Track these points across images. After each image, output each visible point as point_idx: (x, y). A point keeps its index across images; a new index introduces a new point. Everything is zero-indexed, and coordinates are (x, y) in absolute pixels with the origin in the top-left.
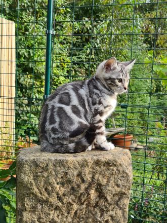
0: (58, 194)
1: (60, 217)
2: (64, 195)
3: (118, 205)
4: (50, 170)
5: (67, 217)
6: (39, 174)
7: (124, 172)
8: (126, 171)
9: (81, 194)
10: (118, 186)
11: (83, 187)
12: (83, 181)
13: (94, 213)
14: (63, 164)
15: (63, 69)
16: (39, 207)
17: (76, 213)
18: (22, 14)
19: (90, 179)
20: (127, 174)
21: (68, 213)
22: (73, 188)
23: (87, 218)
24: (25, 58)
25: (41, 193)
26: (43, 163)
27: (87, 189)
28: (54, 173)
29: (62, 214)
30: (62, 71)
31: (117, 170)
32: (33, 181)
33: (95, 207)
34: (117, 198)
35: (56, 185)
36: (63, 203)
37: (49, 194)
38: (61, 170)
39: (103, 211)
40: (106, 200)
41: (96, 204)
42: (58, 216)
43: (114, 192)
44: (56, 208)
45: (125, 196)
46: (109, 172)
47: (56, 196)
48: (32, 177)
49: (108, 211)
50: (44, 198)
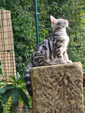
0: (50, 82)
1: (52, 92)
2: (53, 82)
3: (78, 86)
4: (45, 72)
5: (55, 92)
6: (41, 74)
7: (78, 70)
8: (80, 70)
9: (60, 81)
10: (77, 77)
11: (61, 78)
12: (61, 76)
13: (67, 89)
14: (51, 69)
15: (43, 36)
16: (43, 88)
17: (59, 90)
18: (14, 5)
19: (64, 75)
20: (80, 71)
21: (56, 90)
22: (56, 79)
23: (64, 92)
24: (18, 32)
25: (43, 82)
26: (42, 69)
27: (62, 79)
28: (47, 73)
29: (53, 91)
30: (42, 38)
31: (75, 70)
32: (39, 77)
33: (67, 87)
34: (77, 82)
35: (49, 78)
36: (53, 86)
37: (46, 82)
38: (50, 71)
39: (71, 88)
40: (72, 84)
41: (67, 86)
42: (51, 91)
43: (75, 80)
44: (50, 88)
45: (80, 81)
46: (72, 71)
47: (49, 83)
48: (38, 75)
49: (73, 88)
50: (44, 84)
